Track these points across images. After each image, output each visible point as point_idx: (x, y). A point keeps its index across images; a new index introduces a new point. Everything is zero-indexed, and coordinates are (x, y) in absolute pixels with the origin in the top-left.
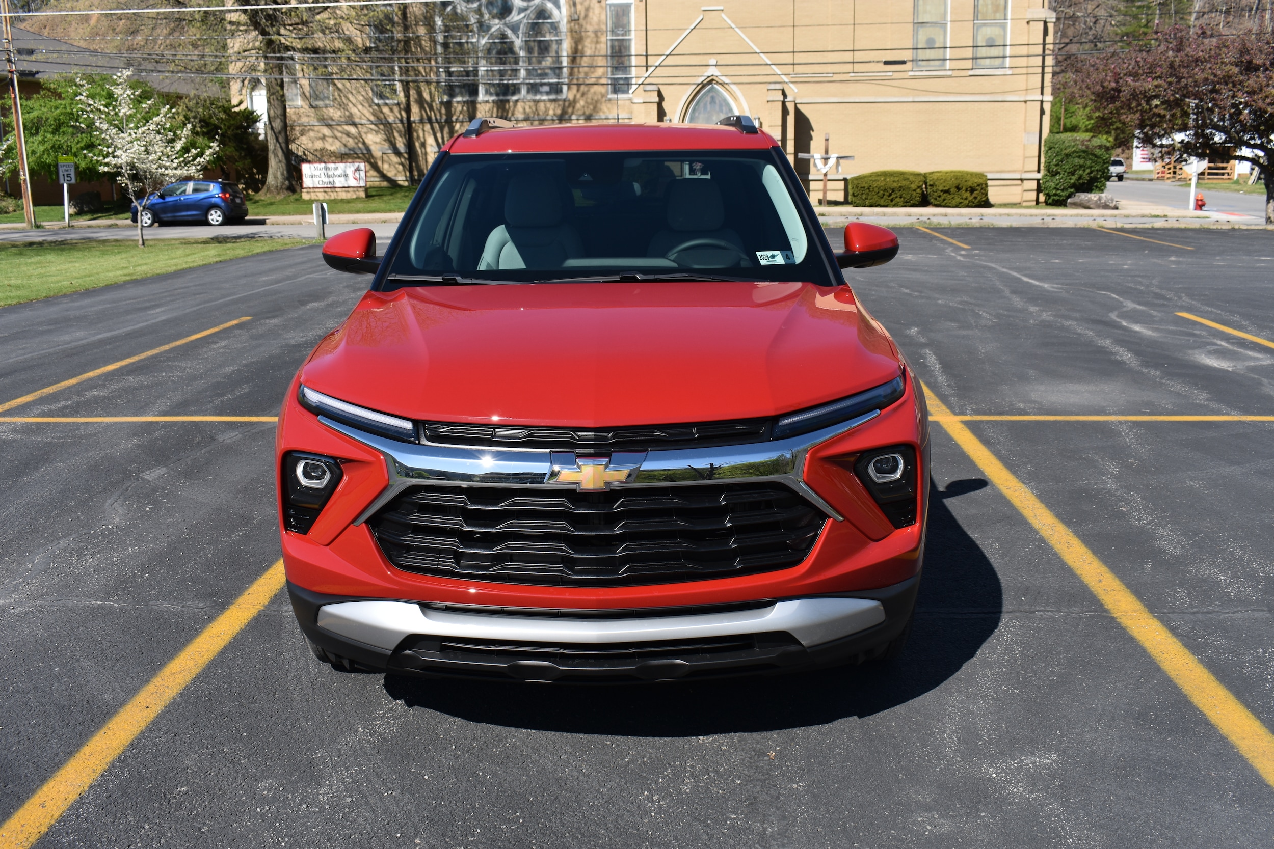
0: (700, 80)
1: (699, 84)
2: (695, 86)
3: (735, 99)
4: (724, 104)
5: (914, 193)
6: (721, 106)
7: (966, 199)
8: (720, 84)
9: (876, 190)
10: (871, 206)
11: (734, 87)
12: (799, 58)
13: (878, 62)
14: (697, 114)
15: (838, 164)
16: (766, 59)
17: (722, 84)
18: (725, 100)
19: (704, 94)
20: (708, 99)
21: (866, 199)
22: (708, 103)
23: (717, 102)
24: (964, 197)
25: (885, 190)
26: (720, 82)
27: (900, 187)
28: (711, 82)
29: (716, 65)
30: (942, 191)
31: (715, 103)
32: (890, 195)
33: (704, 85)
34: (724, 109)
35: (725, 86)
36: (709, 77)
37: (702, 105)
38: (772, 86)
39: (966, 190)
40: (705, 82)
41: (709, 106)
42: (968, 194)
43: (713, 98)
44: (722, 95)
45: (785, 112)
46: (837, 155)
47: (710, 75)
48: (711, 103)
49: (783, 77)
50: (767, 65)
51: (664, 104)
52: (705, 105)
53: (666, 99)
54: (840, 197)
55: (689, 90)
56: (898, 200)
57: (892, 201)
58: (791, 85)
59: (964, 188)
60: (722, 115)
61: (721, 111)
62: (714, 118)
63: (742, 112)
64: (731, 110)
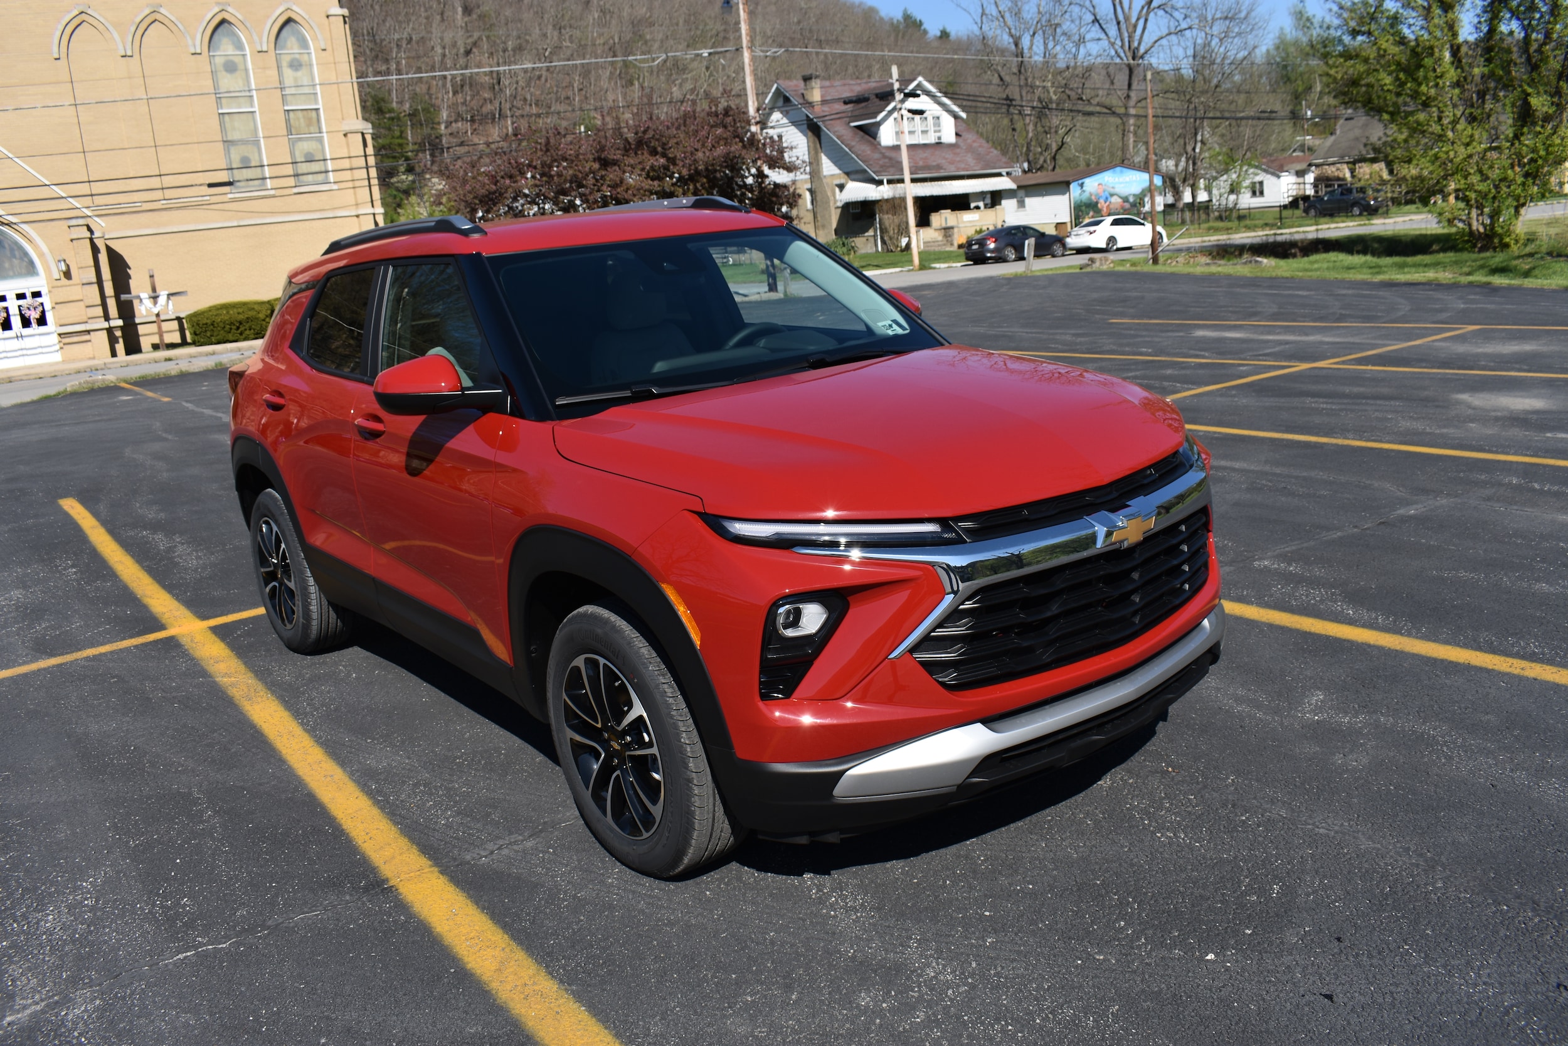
3: (30, 240)
4: (15, 248)
6: (12, 250)
8: (7, 224)
9: (221, 325)
10: (219, 343)
11: (23, 226)
12: (97, 188)
13: (201, 185)
15: (168, 298)
16: (59, 191)
17: (9, 225)
18: (16, 243)
21: (212, 336)
23: (7, 246)
25: (232, 324)
26: (6, 222)
27: (248, 318)
31: (4, 247)
32: (238, 328)
34: (17, 253)
35: (14, 226)
38: (73, 222)
44: (11, 237)
45: (95, 250)
46: (167, 293)
49: (84, 210)
50: (63, 198)
54: (176, 338)
56: (248, 332)
57: (241, 334)
58: (96, 219)
60: (16, 262)
61: (14, 257)
62: (7, 265)
63: (41, 255)
64: (26, 254)
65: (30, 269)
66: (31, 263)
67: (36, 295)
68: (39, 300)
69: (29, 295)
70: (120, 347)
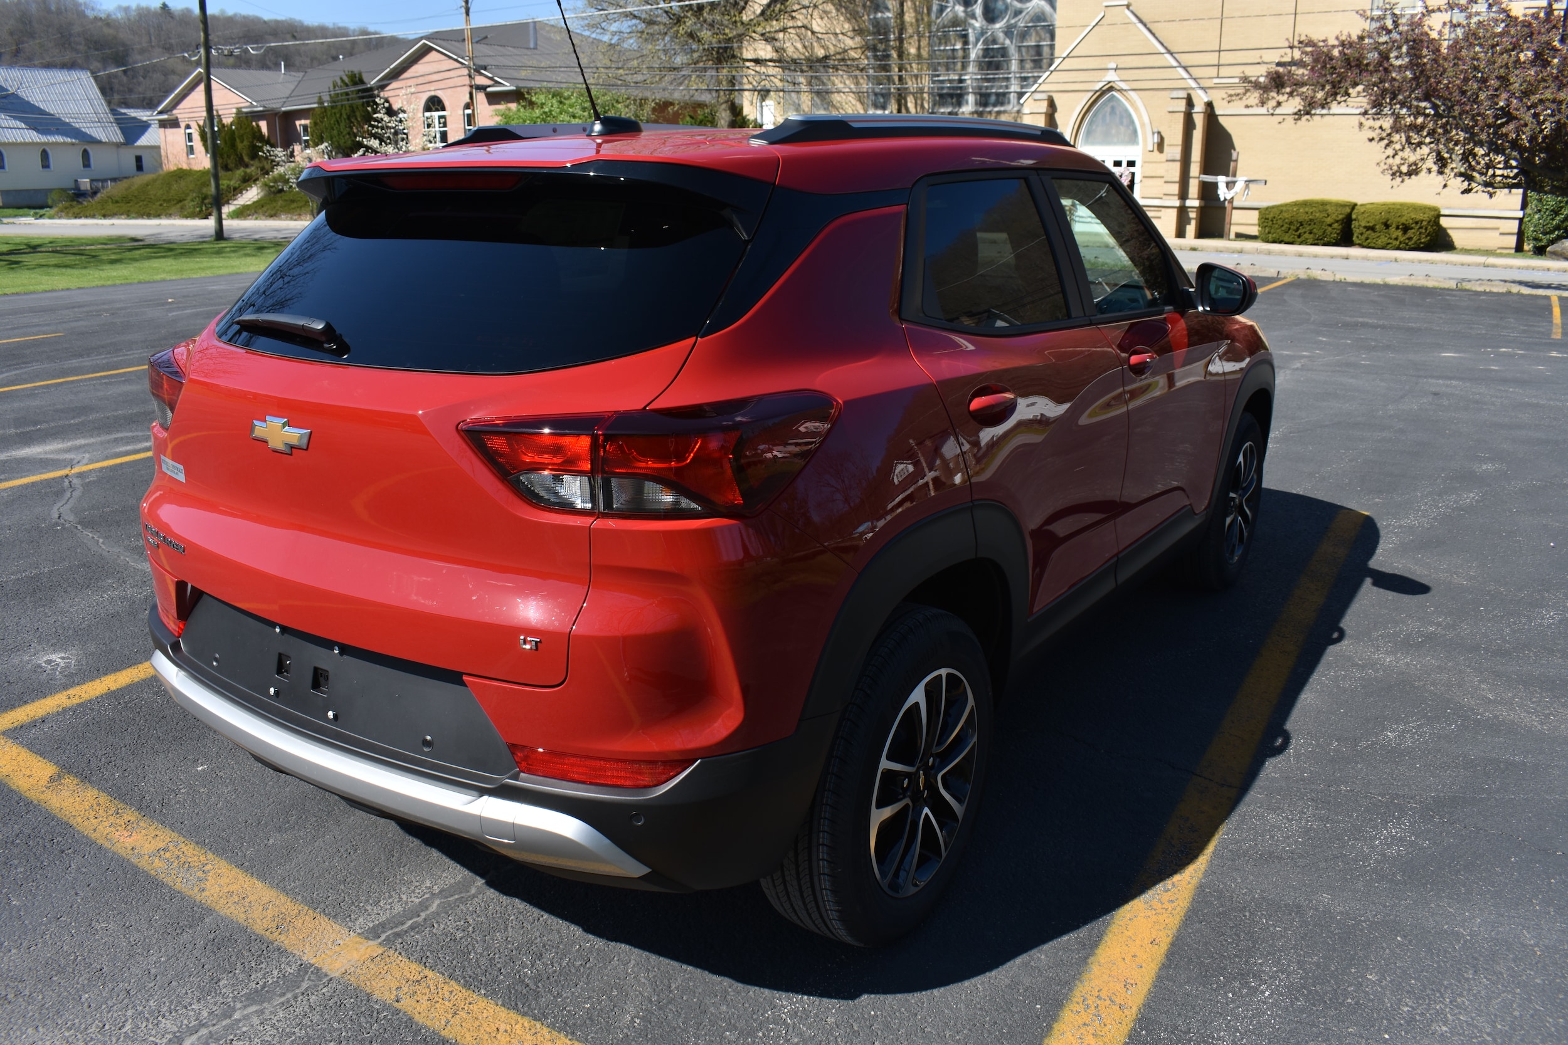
0: (1098, 86)
1: (1097, 91)
2: (1091, 94)
3: (1136, 109)
4: (1125, 116)
5: (1330, 229)
6: (1121, 117)
7: (1396, 239)
9: (1280, 222)
10: (1274, 242)
11: (1132, 94)
14: (1094, 127)
15: (1247, 187)
16: (1171, 60)
17: (1120, 91)
18: (1126, 110)
19: (1104, 104)
20: (1108, 109)
21: (1269, 233)
22: (1108, 114)
23: (1118, 112)
24: (1394, 236)
25: (1291, 223)
26: (1118, 88)
27: (1311, 220)
28: (1111, 89)
29: (1116, 69)
30: (1365, 227)
31: (1115, 114)
32: (1297, 230)
33: (1103, 92)
34: (1125, 121)
35: (1125, 93)
36: (1109, 82)
37: (1100, 116)
38: (1175, 94)
39: (1397, 228)
40: (1104, 88)
41: (1108, 118)
42: (1399, 233)
43: (1113, 108)
44: (1124, 105)
45: (1189, 125)
46: (1246, 179)
47: (1110, 80)
48: (1110, 114)
49: (1190, 81)
50: (1171, 66)
51: (1057, 116)
52: (1104, 116)
53: (1059, 110)
54: (1254, 231)
55: (1084, 99)
56: (1307, 235)
57: (1299, 236)
58: (1200, 91)
59: (1394, 226)
60: (1122, 129)
61: (1121, 123)
62: (1113, 131)
63: (1143, 125)
64: (1132, 122)
65: (1133, 138)
66: (1135, 132)
67: (1131, 164)
68: (1132, 169)
69: (1124, 164)
70: (1191, 229)
